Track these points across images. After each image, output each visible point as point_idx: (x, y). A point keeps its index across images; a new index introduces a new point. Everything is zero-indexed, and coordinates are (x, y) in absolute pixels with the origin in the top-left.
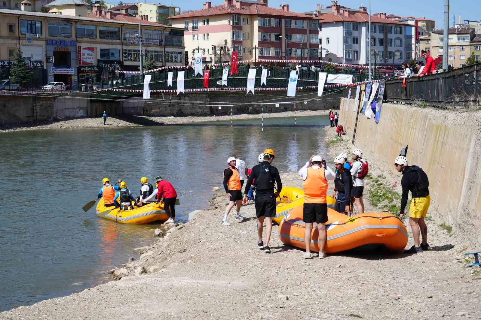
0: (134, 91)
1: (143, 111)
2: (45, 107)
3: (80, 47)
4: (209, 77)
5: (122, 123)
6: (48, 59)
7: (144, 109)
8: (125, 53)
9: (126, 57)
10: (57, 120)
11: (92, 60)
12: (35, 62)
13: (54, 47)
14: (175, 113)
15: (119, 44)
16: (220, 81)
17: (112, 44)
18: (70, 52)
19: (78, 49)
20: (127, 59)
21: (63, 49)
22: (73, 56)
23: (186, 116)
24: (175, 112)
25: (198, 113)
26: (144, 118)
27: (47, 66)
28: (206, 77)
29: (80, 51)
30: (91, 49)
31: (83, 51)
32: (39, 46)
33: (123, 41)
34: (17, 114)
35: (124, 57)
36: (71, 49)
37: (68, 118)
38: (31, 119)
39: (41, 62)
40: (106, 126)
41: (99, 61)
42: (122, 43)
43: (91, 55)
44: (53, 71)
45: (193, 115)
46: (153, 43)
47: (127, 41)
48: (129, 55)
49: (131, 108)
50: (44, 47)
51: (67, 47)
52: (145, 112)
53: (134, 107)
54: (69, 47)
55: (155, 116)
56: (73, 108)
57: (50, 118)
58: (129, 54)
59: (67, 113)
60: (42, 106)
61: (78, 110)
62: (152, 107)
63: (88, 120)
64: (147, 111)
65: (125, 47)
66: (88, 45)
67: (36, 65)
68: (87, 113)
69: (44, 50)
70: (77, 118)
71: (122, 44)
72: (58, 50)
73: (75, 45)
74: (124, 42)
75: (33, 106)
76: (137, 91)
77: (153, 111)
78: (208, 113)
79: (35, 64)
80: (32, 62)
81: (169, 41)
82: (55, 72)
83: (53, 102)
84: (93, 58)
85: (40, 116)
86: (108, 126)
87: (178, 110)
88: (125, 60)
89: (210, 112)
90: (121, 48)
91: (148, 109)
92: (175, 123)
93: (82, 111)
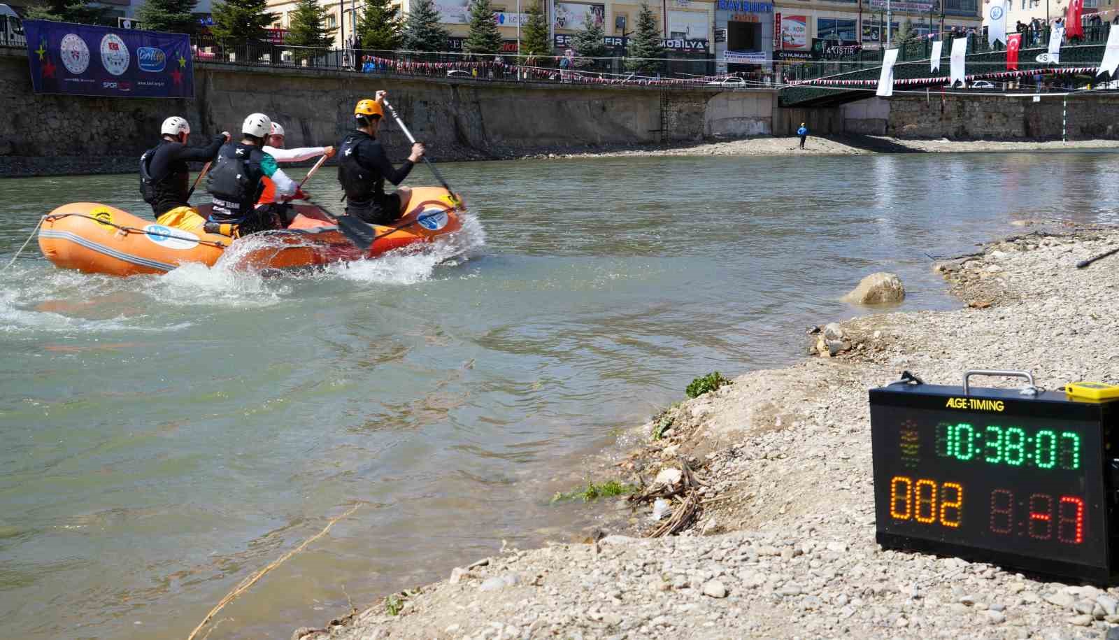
0: (862, 81)
1: (885, 127)
2: (687, 115)
3: (779, 15)
4: (1020, 47)
5: (838, 148)
6: (718, 35)
7: (889, 123)
8: (865, 28)
9: (868, 34)
10: (710, 140)
11: (801, 39)
12: (694, 40)
13: (730, 13)
14: (951, 133)
15: (854, 10)
16: (1043, 55)
17: (842, 10)
18: (761, 24)
19: (775, 16)
20: (869, 38)
21: (746, 17)
22: (766, 31)
23: (975, 140)
24: (952, 131)
25: (999, 134)
26: (887, 141)
27: (715, 49)
28: (1013, 48)
29: (780, 22)
30: (801, 19)
31: (784, 23)
32: (702, 11)
33: (863, 5)
34: (629, 125)
35: (864, 34)
36: (762, 18)
37: (730, 137)
38: (658, 136)
39: (704, 41)
40: (804, 151)
41: (814, 41)
42: (860, 8)
43: (801, 30)
44: (725, 58)
45: (988, 137)
46: (920, 10)
47: (871, 6)
48: (873, 31)
49: (861, 120)
50: (711, 13)
51: (755, 14)
52: (890, 129)
53: (867, 120)
54: (760, 15)
55: (909, 138)
56: (743, 118)
57: (695, 135)
58: (873, 29)
59: (732, 127)
60: (680, 111)
61: (752, 121)
62: (905, 120)
63: (770, 140)
64: (894, 127)
65: (865, 17)
66: (796, 12)
67: (696, 46)
68: (771, 126)
69: (711, 19)
70: (751, 137)
71: (861, 11)
72: (738, 19)
73: (769, 11)
74: (865, 6)
75: (662, 111)
76: (869, 82)
77: (906, 127)
78: (1020, 135)
79: (693, 45)
80: (689, 41)
81: (952, 7)
82: (731, 61)
83: (704, 106)
84: (803, 36)
85: (677, 130)
86: (807, 152)
87: (958, 128)
88: (865, 41)
89: (1024, 134)
90: (858, 19)
91: (897, 124)
92: (948, 151)
93: (761, 123)
